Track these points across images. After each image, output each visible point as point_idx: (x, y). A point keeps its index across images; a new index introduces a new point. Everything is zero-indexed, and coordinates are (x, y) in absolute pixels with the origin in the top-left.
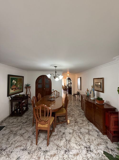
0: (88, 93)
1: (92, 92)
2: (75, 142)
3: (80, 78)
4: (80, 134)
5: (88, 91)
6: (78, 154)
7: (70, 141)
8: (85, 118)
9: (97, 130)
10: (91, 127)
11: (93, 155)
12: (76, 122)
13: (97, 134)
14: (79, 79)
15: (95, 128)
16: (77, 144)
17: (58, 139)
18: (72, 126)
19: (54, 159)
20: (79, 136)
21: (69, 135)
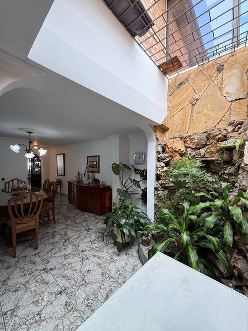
0: (79, 177)
1: (86, 174)
3: (63, 155)
5: (79, 174)
15: (92, 215)
17: (48, 239)
18: (63, 222)
19: (54, 251)
20: (76, 226)
21: (63, 231)
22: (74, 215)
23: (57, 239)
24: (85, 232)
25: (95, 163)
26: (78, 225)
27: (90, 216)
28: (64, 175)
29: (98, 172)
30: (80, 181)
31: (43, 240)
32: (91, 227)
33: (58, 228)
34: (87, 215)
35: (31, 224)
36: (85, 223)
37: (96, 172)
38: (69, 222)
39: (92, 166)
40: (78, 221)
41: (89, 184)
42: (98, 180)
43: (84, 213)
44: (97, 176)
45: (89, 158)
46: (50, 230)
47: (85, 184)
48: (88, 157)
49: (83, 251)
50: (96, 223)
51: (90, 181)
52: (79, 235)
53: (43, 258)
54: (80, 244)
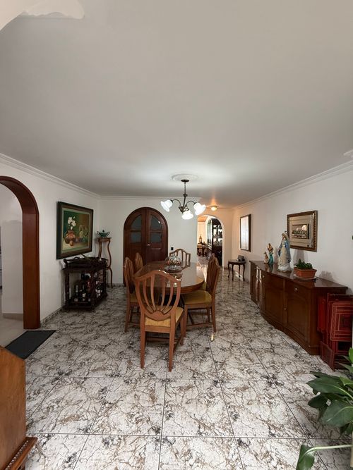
0: (271, 255)
1: (283, 251)
2: (237, 367)
3: (247, 218)
4: (248, 352)
5: (271, 250)
6: (245, 388)
7: (223, 364)
8: (261, 320)
9: (295, 344)
10: (277, 338)
11: (284, 391)
12: (237, 328)
13: (295, 353)
14: (245, 221)
15: (290, 341)
16: (243, 370)
17: (194, 359)
18: (228, 334)
19: (189, 394)
20: (247, 356)
21: (221, 353)
22: (252, 327)
23: (205, 367)
24: (262, 384)
25: (304, 228)
26: (252, 356)
27: (287, 344)
28: (250, 250)
29: (314, 249)
30: (271, 264)
31: (186, 356)
32: (281, 377)
33: (217, 342)
34: (279, 338)
35: (164, 325)
36: (267, 358)
37: (308, 249)
38: (239, 339)
39: (298, 234)
40: (256, 344)
41: (289, 272)
42: (309, 267)
43: (274, 331)
44: (309, 257)
45: (290, 218)
46: (203, 342)
47: (279, 271)
48: (289, 216)
49: (240, 443)
50: (297, 373)
51: (292, 265)
52: (246, 384)
53: (168, 398)
54: (242, 414)
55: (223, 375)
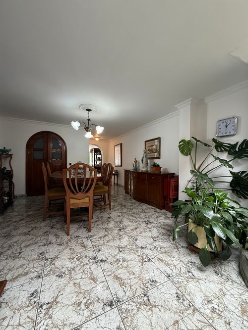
0: (136, 165)
1: (144, 160)
2: (129, 221)
3: (120, 145)
4: (132, 214)
5: (136, 162)
6: (136, 228)
7: (121, 222)
8: (134, 201)
9: (153, 207)
10: (144, 206)
11: (154, 225)
12: (122, 206)
13: (154, 210)
15: (150, 207)
16: (132, 222)
19: (107, 238)
21: (118, 218)
23: (111, 225)
24: (144, 225)
25: (154, 147)
29: (158, 158)
31: (97, 223)
33: (113, 214)
35: (85, 201)
36: (142, 215)
37: (156, 158)
38: (125, 210)
42: (158, 165)
43: (142, 204)
46: (106, 215)
47: (142, 171)
48: (146, 142)
49: (142, 248)
52: (136, 226)
54: (139, 238)
55: (123, 226)
